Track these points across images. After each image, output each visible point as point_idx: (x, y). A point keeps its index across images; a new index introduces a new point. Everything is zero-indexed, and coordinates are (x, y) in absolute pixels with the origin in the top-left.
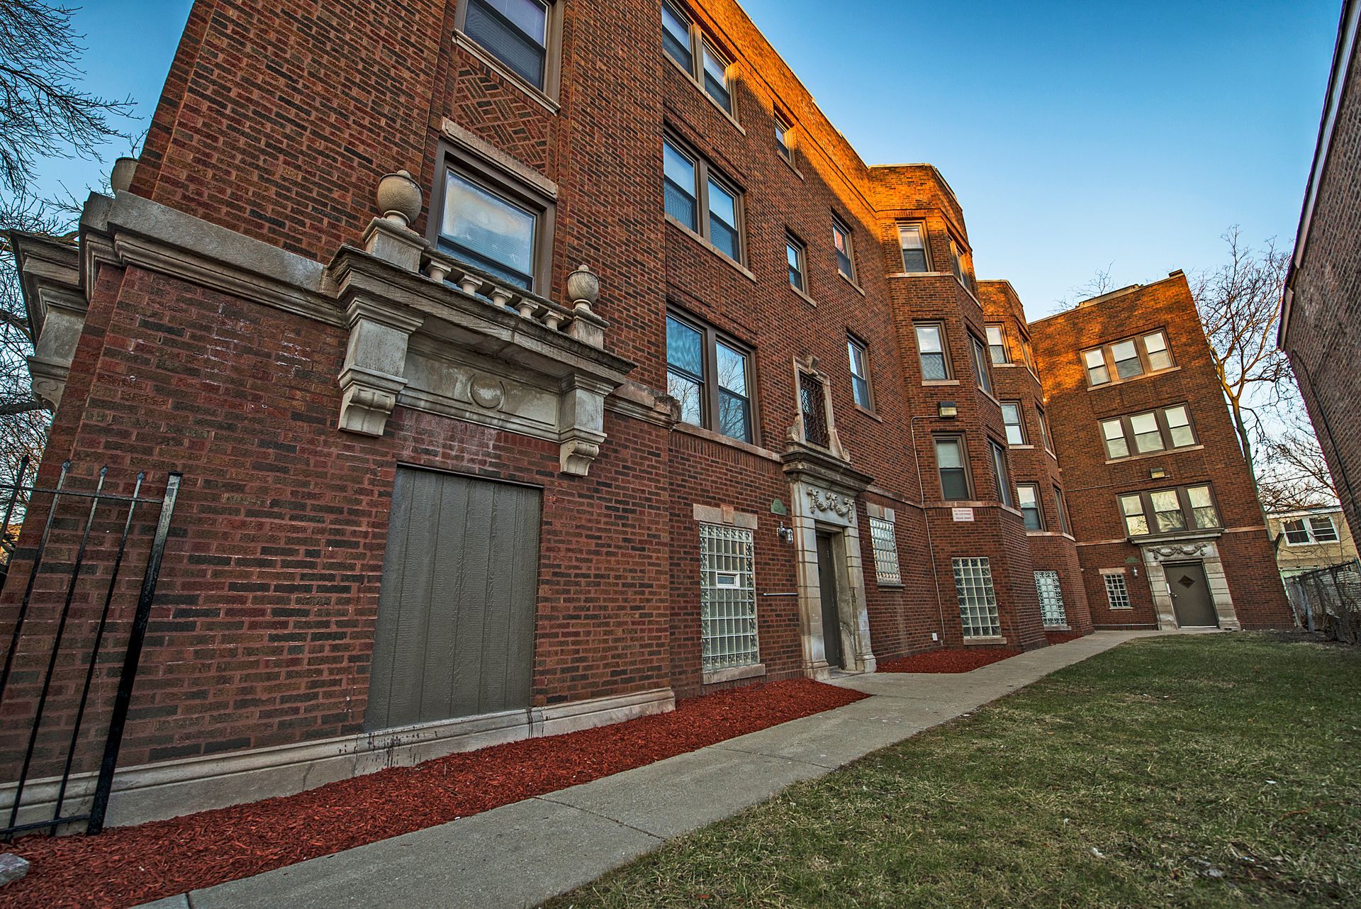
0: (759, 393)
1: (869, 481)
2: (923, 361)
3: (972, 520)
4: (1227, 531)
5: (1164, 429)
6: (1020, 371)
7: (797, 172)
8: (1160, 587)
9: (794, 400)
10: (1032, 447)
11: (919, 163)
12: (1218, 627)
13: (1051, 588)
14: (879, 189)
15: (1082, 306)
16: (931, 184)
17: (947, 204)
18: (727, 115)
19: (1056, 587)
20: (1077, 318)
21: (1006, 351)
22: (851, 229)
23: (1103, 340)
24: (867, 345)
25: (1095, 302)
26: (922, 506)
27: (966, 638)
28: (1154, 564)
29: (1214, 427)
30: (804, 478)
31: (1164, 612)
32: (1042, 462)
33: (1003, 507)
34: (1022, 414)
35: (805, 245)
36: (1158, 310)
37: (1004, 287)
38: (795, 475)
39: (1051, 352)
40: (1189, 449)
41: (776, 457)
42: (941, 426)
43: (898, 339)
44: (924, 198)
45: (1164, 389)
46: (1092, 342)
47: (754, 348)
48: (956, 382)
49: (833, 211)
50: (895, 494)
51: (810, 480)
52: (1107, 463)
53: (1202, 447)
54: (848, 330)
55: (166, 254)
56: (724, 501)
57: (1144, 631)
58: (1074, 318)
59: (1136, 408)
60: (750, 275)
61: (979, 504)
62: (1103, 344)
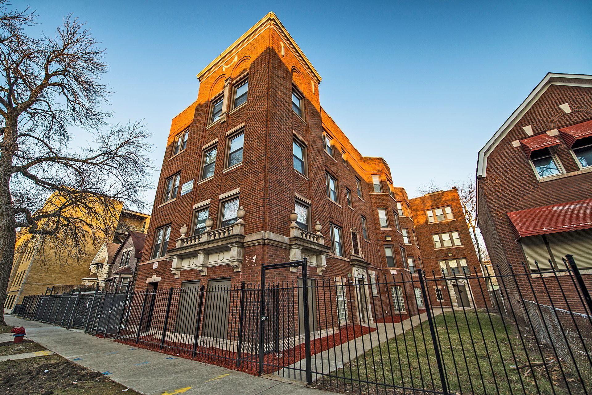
0: (344, 241)
1: (370, 264)
2: (381, 221)
3: (396, 274)
4: (471, 275)
5: (452, 239)
6: (407, 218)
7: (348, 168)
8: (453, 293)
9: (351, 241)
10: (411, 245)
11: (378, 157)
12: (470, 307)
13: (419, 294)
14: (366, 165)
15: (426, 195)
16: (382, 164)
17: (386, 170)
18: (332, 157)
19: (420, 293)
20: (424, 199)
21: (403, 212)
22: (360, 181)
23: (433, 207)
24: (366, 218)
25: (430, 195)
26: (381, 269)
27: (395, 312)
28: (450, 285)
29: (466, 240)
30: (355, 266)
31: (454, 302)
32: (414, 250)
33: (405, 269)
34: (408, 233)
35: (350, 191)
36: (449, 200)
37: (402, 190)
38: (353, 265)
39: (416, 210)
40: (459, 247)
41: (349, 260)
42: (386, 243)
43: (373, 214)
44: (380, 169)
45: (451, 226)
46: (429, 208)
47: (342, 228)
48: (391, 229)
49: (356, 177)
50: (375, 266)
51: (356, 266)
52: (435, 249)
53: (463, 246)
54: (362, 215)
55: (272, 242)
56: (339, 275)
57: (448, 309)
58: (423, 200)
59: (443, 232)
60: (340, 206)
61: (398, 269)
62: (432, 209)
